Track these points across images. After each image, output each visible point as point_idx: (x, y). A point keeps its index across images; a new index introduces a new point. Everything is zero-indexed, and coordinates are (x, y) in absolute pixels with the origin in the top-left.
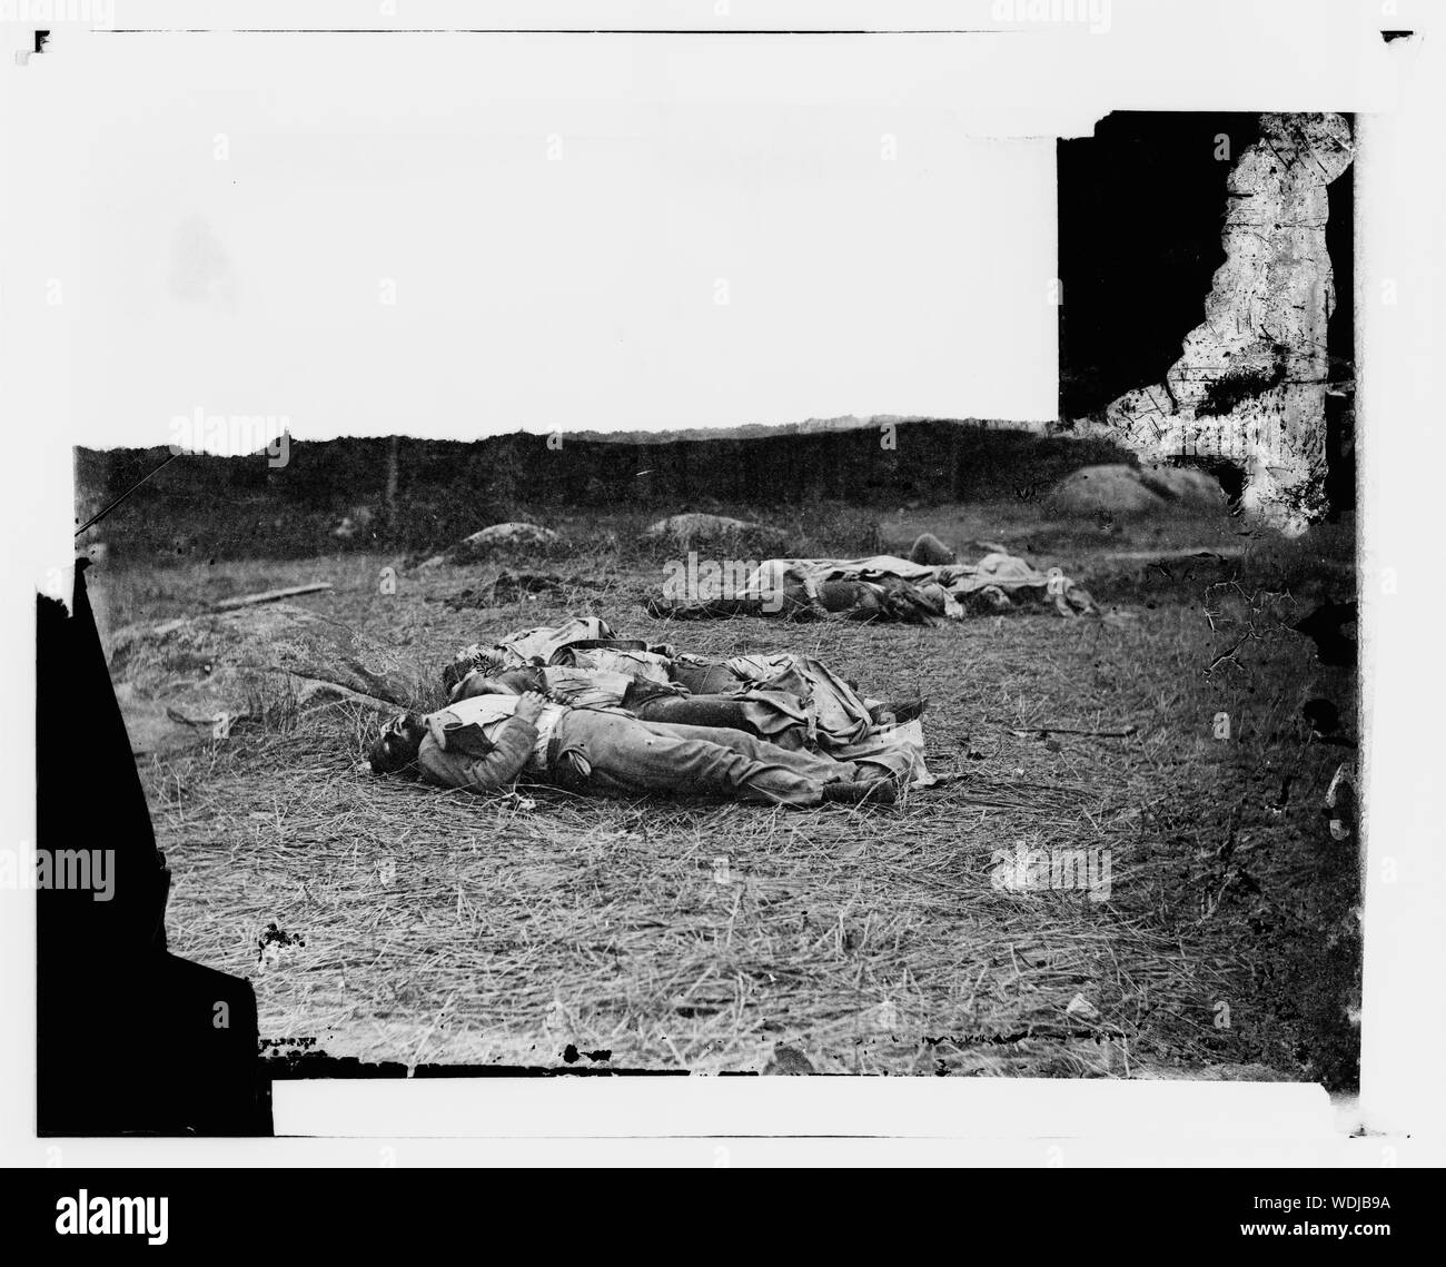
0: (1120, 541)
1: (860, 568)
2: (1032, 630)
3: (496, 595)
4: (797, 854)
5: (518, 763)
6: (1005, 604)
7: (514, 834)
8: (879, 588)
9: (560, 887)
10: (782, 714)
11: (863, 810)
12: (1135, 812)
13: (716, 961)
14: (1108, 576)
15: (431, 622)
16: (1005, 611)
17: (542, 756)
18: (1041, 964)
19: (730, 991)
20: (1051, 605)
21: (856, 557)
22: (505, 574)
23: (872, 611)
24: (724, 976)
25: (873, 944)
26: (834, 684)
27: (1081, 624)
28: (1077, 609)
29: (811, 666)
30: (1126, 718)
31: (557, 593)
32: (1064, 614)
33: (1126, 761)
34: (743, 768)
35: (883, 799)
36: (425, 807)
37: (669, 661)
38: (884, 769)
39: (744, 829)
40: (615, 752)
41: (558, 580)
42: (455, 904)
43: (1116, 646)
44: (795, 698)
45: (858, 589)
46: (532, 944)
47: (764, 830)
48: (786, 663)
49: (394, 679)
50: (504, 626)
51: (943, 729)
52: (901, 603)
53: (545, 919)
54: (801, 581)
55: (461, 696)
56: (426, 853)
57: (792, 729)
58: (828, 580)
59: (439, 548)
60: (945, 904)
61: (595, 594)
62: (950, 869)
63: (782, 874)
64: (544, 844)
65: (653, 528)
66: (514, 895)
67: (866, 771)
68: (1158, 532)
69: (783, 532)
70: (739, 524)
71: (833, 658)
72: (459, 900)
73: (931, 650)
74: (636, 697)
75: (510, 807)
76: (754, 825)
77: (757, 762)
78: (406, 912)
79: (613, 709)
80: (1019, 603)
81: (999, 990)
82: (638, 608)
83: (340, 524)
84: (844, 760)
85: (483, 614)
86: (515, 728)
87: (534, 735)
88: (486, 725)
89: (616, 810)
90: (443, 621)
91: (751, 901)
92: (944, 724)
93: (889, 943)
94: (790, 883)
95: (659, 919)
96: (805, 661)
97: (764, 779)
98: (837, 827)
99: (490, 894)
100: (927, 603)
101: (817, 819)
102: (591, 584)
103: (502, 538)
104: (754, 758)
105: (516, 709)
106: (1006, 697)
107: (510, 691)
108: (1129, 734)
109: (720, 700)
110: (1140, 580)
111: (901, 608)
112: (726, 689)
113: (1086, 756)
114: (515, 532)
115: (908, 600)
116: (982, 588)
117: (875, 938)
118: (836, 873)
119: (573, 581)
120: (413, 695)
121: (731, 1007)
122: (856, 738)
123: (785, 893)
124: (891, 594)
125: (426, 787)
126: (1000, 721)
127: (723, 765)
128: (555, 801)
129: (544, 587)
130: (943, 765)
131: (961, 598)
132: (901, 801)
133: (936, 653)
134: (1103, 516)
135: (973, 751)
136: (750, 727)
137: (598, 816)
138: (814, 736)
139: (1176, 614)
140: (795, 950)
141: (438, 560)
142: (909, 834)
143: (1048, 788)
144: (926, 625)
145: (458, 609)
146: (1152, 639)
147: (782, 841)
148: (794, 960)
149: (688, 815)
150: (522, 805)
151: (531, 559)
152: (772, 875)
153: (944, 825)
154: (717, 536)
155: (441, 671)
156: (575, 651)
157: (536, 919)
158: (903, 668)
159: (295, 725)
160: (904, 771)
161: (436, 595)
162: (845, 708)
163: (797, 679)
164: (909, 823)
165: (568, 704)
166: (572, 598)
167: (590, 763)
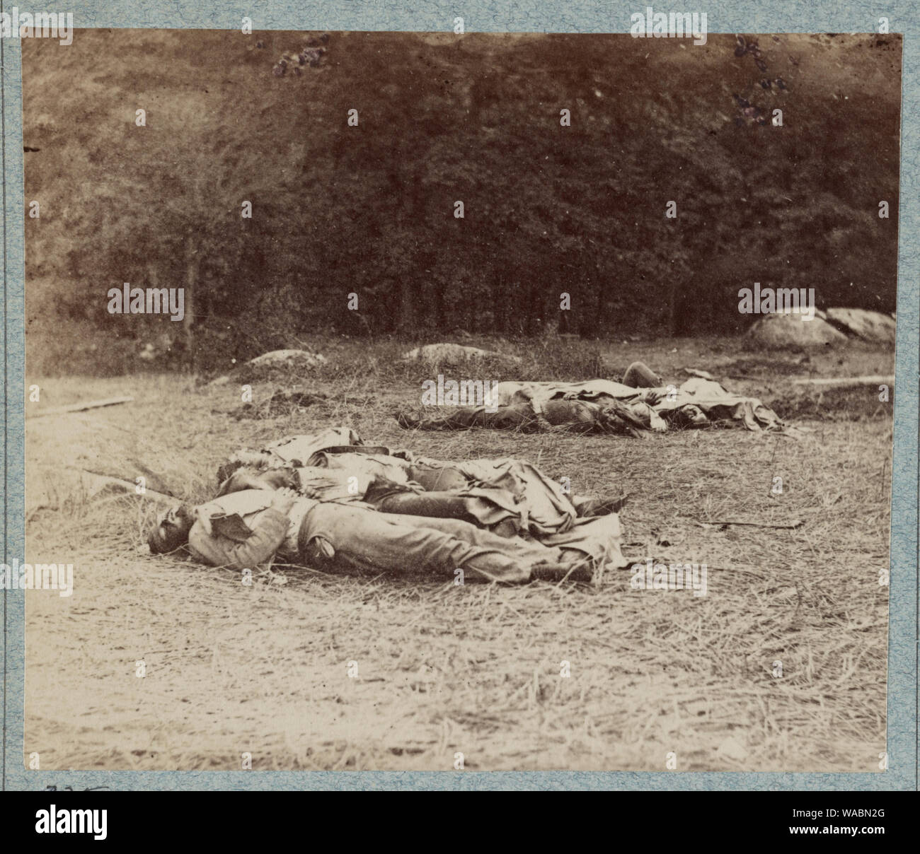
0: (807, 369)
1: (579, 390)
2: (723, 441)
3: (271, 408)
4: (507, 622)
5: (273, 546)
6: (702, 420)
7: (267, 605)
8: (595, 406)
9: (302, 648)
10: (498, 508)
11: (563, 587)
12: (793, 591)
13: (427, 709)
14: (793, 398)
15: (215, 430)
16: (702, 426)
17: (294, 541)
18: (701, 713)
19: (437, 735)
20: (740, 422)
21: (579, 380)
22: (279, 391)
23: (588, 425)
24: (432, 722)
25: (562, 696)
26: (545, 483)
27: (765, 437)
28: (763, 424)
29: (526, 469)
30: (796, 513)
31: (324, 407)
32: (751, 428)
33: (792, 548)
34: (463, 552)
35: (582, 578)
36: (192, 581)
37: (407, 464)
38: (584, 554)
39: (463, 602)
40: (356, 539)
41: (325, 397)
42: (210, 661)
43: (792, 455)
44: (510, 495)
45: (577, 407)
46: (272, 694)
47: (480, 603)
48: (507, 467)
49: (173, 476)
50: (276, 434)
51: (639, 521)
52: (613, 418)
53: (286, 674)
54: (528, 399)
55: (227, 491)
56: (190, 619)
57: (508, 520)
58: (553, 398)
59: (225, 369)
60: (627, 663)
61: (354, 408)
62: (634, 635)
63: (492, 639)
64: (291, 613)
65: (407, 355)
66: (261, 656)
67: (569, 555)
68: (841, 363)
69: (518, 360)
70: (481, 352)
71: (552, 463)
72: (214, 659)
73: (637, 457)
74: (377, 494)
75: (266, 583)
76: (471, 598)
77: (475, 548)
78: (168, 667)
79: (357, 503)
80: (714, 419)
81: (662, 734)
82: (391, 421)
83: (144, 349)
84: (550, 546)
85: (260, 425)
86: (270, 517)
87: (287, 524)
88: (246, 515)
89: (355, 585)
90: (225, 430)
91: (461, 661)
92: (641, 517)
93: (577, 695)
94: (498, 646)
95: (384, 675)
96: (521, 465)
97: (481, 561)
98: (541, 601)
99: (241, 653)
100: (635, 418)
101: (525, 594)
102: (354, 400)
103: (278, 362)
104: (474, 543)
105: (272, 503)
106: (696, 495)
107: (269, 488)
108: (796, 527)
109: (448, 496)
110: (820, 400)
111: (613, 422)
112: (455, 487)
113: (759, 544)
114: (290, 357)
115: (619, 415)
116: (683, 407)
117: (563, 692)
118: (538, 638)
119: (337, 398)
120: (188, 490)
121: (436, 747)
122: (562, 528)
123: (492, 654)
124: (604, 411)
125: (195, 566)
126: (690, 515)
127: (446, 549)
128: (305, 578)
129: (313, 402)
130: (636, 550)
131: (664, 415)
132: (596, 580)
133: (639, 460)
134: (795, 349)
135: (663, 539)
136: (471, 519)
137: (340, 591)
138: (526, 527)
139: (847, 428)
140: (494, 701)
141: (224, 379)
142: (601, 607)
143: (722, 570)
144: (633, 437)
145: (239, 419)
146: (824, 449)
147: (494, 613)
148: (492, 710)
149: (416, 591)
150: (275, 581)
151: (304, 380)
152: (483, 639)
153: (632, 600)
154: (462, 362)
155: (216, 470)
156: (328, 455)
157: (278, 674)
158: (610, 471)
159: (86, 513)
160: (600, 555)
161: (221, 408)
162: (554, 504)
163: (513, 480)
164: (603, 598)
165: (318, 498)
166: (336, 411)
167: (333, 546)
